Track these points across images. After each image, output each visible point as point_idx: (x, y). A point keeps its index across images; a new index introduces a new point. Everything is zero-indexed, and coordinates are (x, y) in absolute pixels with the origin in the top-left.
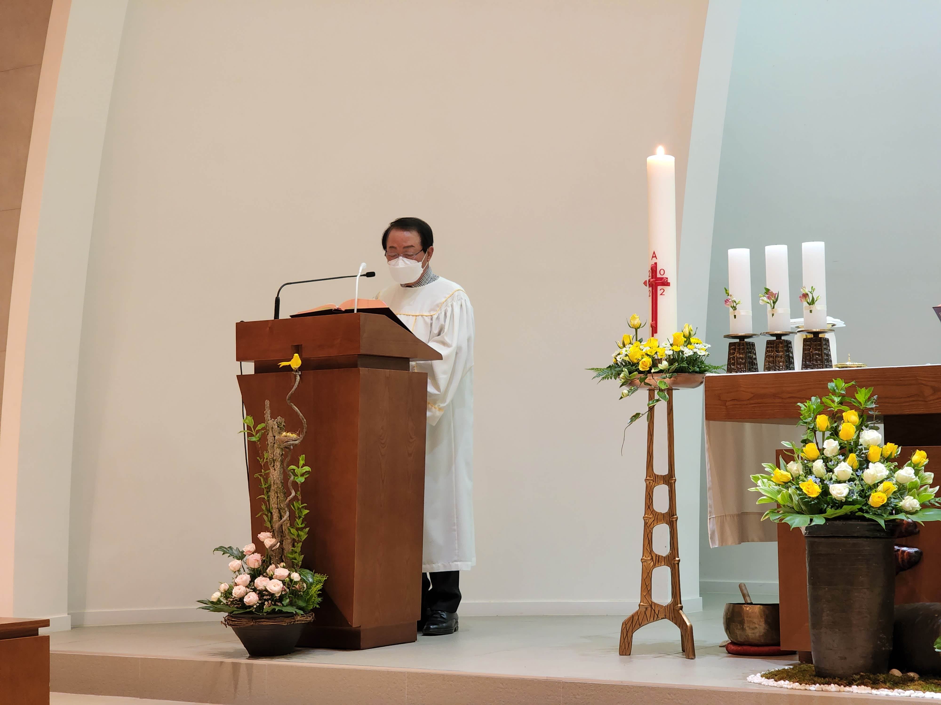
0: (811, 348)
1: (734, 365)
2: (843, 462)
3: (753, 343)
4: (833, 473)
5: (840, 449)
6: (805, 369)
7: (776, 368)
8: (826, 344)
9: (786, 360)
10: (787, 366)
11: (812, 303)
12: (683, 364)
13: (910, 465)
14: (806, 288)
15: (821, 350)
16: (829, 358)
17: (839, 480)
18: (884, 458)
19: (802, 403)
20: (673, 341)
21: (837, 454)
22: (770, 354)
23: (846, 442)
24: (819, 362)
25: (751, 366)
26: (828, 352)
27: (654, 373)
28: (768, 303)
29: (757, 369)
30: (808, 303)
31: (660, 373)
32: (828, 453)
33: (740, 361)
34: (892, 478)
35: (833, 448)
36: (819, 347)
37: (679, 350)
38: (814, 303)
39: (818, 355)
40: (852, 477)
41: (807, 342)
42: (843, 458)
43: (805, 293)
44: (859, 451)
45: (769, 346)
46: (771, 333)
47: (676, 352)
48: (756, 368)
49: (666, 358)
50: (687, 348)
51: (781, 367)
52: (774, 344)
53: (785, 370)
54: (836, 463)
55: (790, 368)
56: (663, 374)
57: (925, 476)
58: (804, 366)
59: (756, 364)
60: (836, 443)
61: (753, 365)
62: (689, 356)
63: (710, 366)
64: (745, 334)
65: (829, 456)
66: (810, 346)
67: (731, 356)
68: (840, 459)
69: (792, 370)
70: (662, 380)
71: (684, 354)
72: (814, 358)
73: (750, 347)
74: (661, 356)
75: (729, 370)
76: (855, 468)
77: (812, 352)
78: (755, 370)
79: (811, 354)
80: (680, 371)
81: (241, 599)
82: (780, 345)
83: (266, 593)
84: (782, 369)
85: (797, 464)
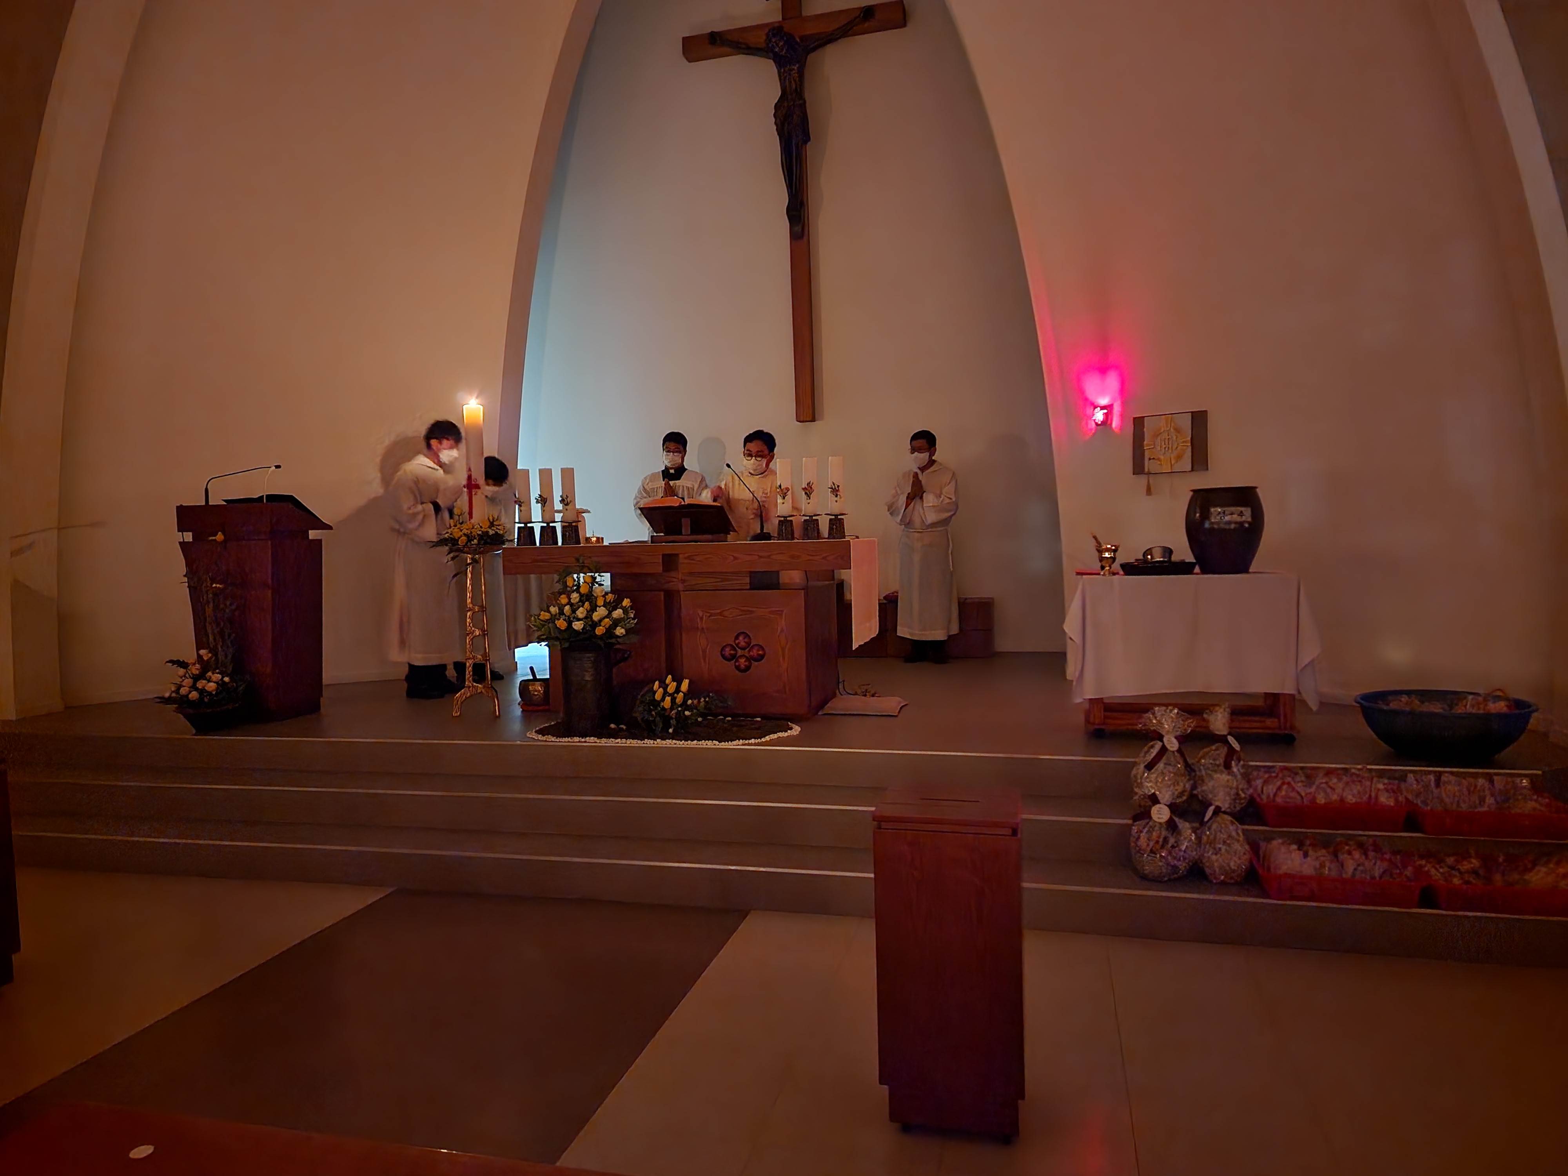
0: (568, 532)
1: (521, 540)
3: (533, 527)
7: (547, 543)
8: (577, 527)
9: (553, 539)
10: (553, 542)
11: (567, 504)
13: (620, 607)
15: (573, 533)
22: (543, 534)
24: (573, 539)
25: (531, 543)
26: (579, 533)
33: (525, 538)
34: (610, 616)
40: (586, 617)
41: (565, 528)
45: (542, 529)
46: (544, 522)
47: (484, 531)
49: (477, 536)
52: (546, 528)
53: (552, 545)
58: (562, 544)
59: (534, 542)
62: (493, 533)
69: (556, 545)
72: (570, 537)
73: (532, 530)
74: (474, 535)
78: (533, 545)
79: (568, 535)
81: (187, 696)
82: (550, 529)
83: (204, 691)
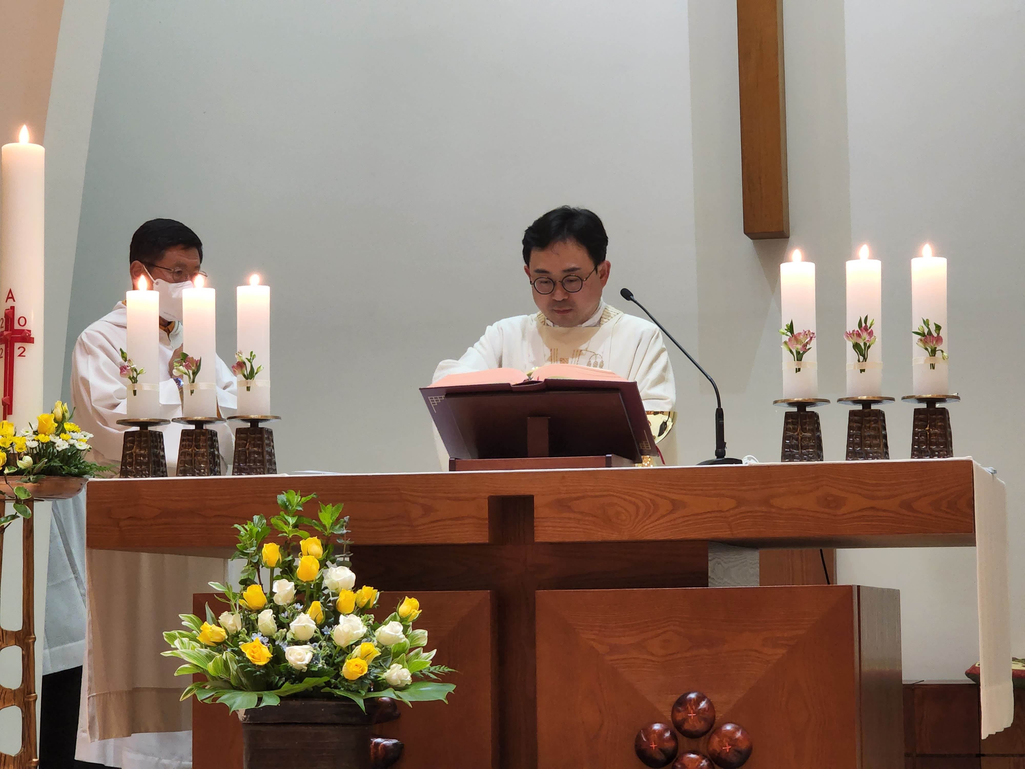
0: (248, 444)
1: (131, 464)
2: (302, 613)
3: (161, 434)
4: (288, 631)
5: (296, 594)
6: (238, 475)
7: (195, 472)
8: (268, 438)
9: (210, 461)
10: (211, 469)
11: (251, 375)
12: (56, 462)
13: (394, 619)
14: (243, 354)
15: (261, 446)
16: (272, 459)
17: (296, 640)
18: (358, 607)
19: (240, 525)
20: (37, 427)
21: (292, 601)
22: (187, 450)
23: (305, 584)
24: (258, 464)
25: (157, 468)
26: (271, 450)
27: (8, 474)
28: (186, 374)
29: (165, 472)
30: (244, 376)
31: (18, 475)
32: (280, 599)
33: (140, 459)
34: (371, 636)
35: (286, 592)
36: (259, 442)
37: (49, 440)
38: (254, 377)
39: (258, 453)
40: (315, 636)
41: (242, 434)
42: (302, 607)
43: (240, 361)
44: (324, 597)
45: (185, 438)
46: (189, 419)
47: (43, 444)
48: (164, 470)
49: (26, 452)
50: (60, 438)
51: (203, 471)
52: (193, 436)
53: (208, 475)
54: (291, 615)
55: (214, 471)
56: (23, 476)
57: (417, 635)
58: (236, 470)
59: (164, 466)
60: (292, 584)
61: (159, 466)
62: (63, 450)
63: (93, 466)
64: (149, 419)
65: (281, 604)
66: (247, 441)
67: (128, 452)
68: (297, 609)
69: (217, 475)
70: (21, 486)
71: (55, 448)
72: (252, 458)
73: (157, 439)
74: (19, 449)
75: (124, 473)
76: (319, 622)
77: (248, 449)
78: (161, 474)
79: (247, 452)
80: (49, 471)
82: (202, 437)
84: (204, 473)
85: (234, 615)
